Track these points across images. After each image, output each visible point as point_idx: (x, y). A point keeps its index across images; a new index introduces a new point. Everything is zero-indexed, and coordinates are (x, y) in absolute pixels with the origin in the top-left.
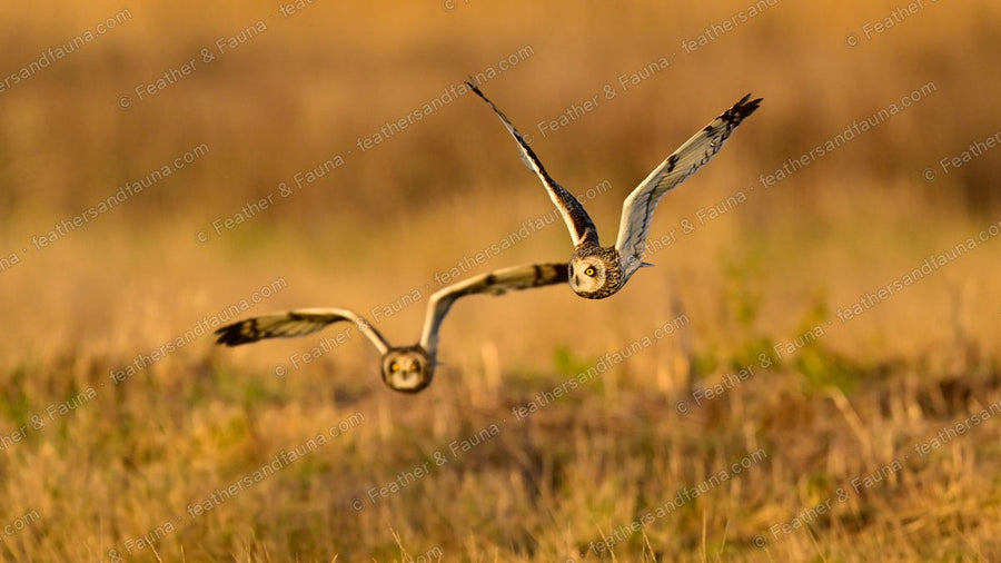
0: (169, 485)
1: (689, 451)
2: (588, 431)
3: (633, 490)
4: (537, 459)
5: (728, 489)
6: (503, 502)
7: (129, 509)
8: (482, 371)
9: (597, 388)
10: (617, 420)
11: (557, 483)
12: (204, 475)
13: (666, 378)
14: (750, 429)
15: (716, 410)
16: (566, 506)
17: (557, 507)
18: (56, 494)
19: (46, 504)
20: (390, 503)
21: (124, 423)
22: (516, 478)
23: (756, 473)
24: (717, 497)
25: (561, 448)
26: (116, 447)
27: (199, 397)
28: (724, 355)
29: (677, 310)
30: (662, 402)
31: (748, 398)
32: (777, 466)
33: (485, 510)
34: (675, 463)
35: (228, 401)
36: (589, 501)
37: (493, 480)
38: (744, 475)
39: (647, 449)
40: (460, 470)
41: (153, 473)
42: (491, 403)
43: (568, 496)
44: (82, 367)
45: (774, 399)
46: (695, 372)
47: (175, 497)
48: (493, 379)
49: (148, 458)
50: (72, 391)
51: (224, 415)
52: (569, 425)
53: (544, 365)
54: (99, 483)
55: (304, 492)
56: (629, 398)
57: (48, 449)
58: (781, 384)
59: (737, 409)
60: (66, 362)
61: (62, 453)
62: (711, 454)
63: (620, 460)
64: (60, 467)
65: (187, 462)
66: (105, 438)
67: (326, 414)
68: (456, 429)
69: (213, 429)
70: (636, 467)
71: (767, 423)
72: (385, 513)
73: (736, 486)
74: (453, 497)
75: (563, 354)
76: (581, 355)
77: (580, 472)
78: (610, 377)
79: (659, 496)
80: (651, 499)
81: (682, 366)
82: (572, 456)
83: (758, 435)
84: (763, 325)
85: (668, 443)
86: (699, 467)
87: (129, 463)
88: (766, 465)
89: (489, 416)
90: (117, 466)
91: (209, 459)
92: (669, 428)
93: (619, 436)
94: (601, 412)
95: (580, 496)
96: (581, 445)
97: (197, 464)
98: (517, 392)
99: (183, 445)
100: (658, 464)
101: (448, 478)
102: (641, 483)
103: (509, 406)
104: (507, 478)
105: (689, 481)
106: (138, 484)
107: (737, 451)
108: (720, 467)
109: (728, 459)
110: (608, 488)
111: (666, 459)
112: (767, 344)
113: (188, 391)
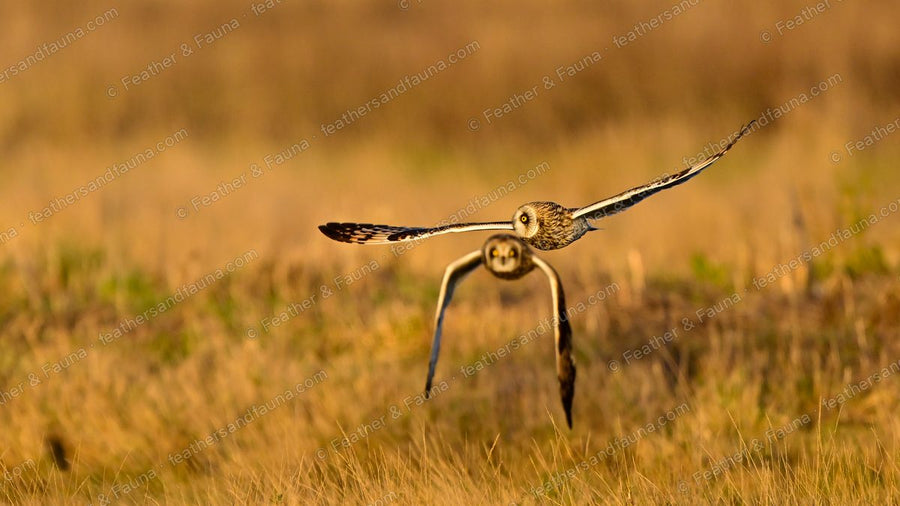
0: (355, 374)
1: (807, 344)
2: (720, 328)
3: (759, 379)
4: (676, 352)
5: (842, 375)
6: (646, 389)
7: (322, 395)
8: (628, 275)
9: (729, 290)
10: (746, 318)
11: (693, 372)
12: (386, 366)
13: (788, 281)
14: (860, 326)
15: (831, 309)
16: (700, 393)
17: (693, 393)
18: (258, 382)
19: (249, 391)
20: (547, 390)
21: (317, 320)
22: (657, 368)
23: (865, 363)
24: (831, 384)
25: (696, 342)
26: (310, 342)
27: (383, 297)
28: (839, 261)
29: (798, 222)
30: (784, 302)
31: (859, 298)
32: (884, 357)
33: (629, 394)
34: (795, 355)
35: (408, 301)
36: (720, 389)
37: (638, 370)
38: (854, 363)
39: (771, 343)
40: (607, 360)
41: (342, 364)
42: (638, 303)
43: (702, 384)
44: (281, 273)
45: (881, 299)
46: (813, 276)
47: (361, 385)
48: (638, 282)
49: (339, 350)
50: (272, 294)
51: (404, 314)
52: (704, 323)
53: (683, 270)
54: (295, 371)
55: (473, 381)
56: (756, 298)
57: (251, 344)
58: (888, 286)
59: (850, 308)
60: (268, 268)
61: (263, 346)
62: (827, 346)
63: (747, 353)
64: (261, 359)
65: (371, 354)
66: (300, 333)
67: (493, 313)
68: (605, 326)
69: (394, 326)
70: (761, 359)
71: (875, 320)
72: (543, 398)
73: (848, 375)
74: (602, 384)
75: (699, 260)
76: (714, 262)
77: (712, 363)
78: (739, 281)
79: (781, 383)
80: (774, 386)
81: (802, 273)
82: (705, 349)
83: (868, 331)
84: (873, 236)
85: (789, 339)
86: (816, 358)
87: (321, 356)
88: (875, 357)
89: (633, 314)
90: (311, 358)
91: (391, 352)
92: (791, 325)
93: (747, 332)
94: (731, 311)
95: (712, 383)
96: (714, 340)
97: (381, 356)
98: (659, 294)
99: (367, 340)
100: (780, 356)
101: (598, 368)
102: (765, 373)
103: (652, 305)
104: (650, 368)
105: (807, 370)
106: (329, 374)
107: (849, 344)
108: (834, 358)
109: (840, 350)
110: (737, 377)
111: (787, 352)
112: (877, 251)
113: (373, 292)
